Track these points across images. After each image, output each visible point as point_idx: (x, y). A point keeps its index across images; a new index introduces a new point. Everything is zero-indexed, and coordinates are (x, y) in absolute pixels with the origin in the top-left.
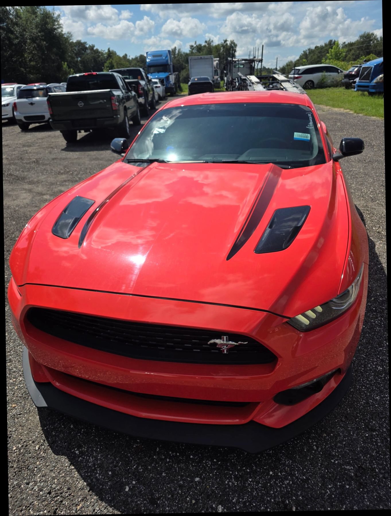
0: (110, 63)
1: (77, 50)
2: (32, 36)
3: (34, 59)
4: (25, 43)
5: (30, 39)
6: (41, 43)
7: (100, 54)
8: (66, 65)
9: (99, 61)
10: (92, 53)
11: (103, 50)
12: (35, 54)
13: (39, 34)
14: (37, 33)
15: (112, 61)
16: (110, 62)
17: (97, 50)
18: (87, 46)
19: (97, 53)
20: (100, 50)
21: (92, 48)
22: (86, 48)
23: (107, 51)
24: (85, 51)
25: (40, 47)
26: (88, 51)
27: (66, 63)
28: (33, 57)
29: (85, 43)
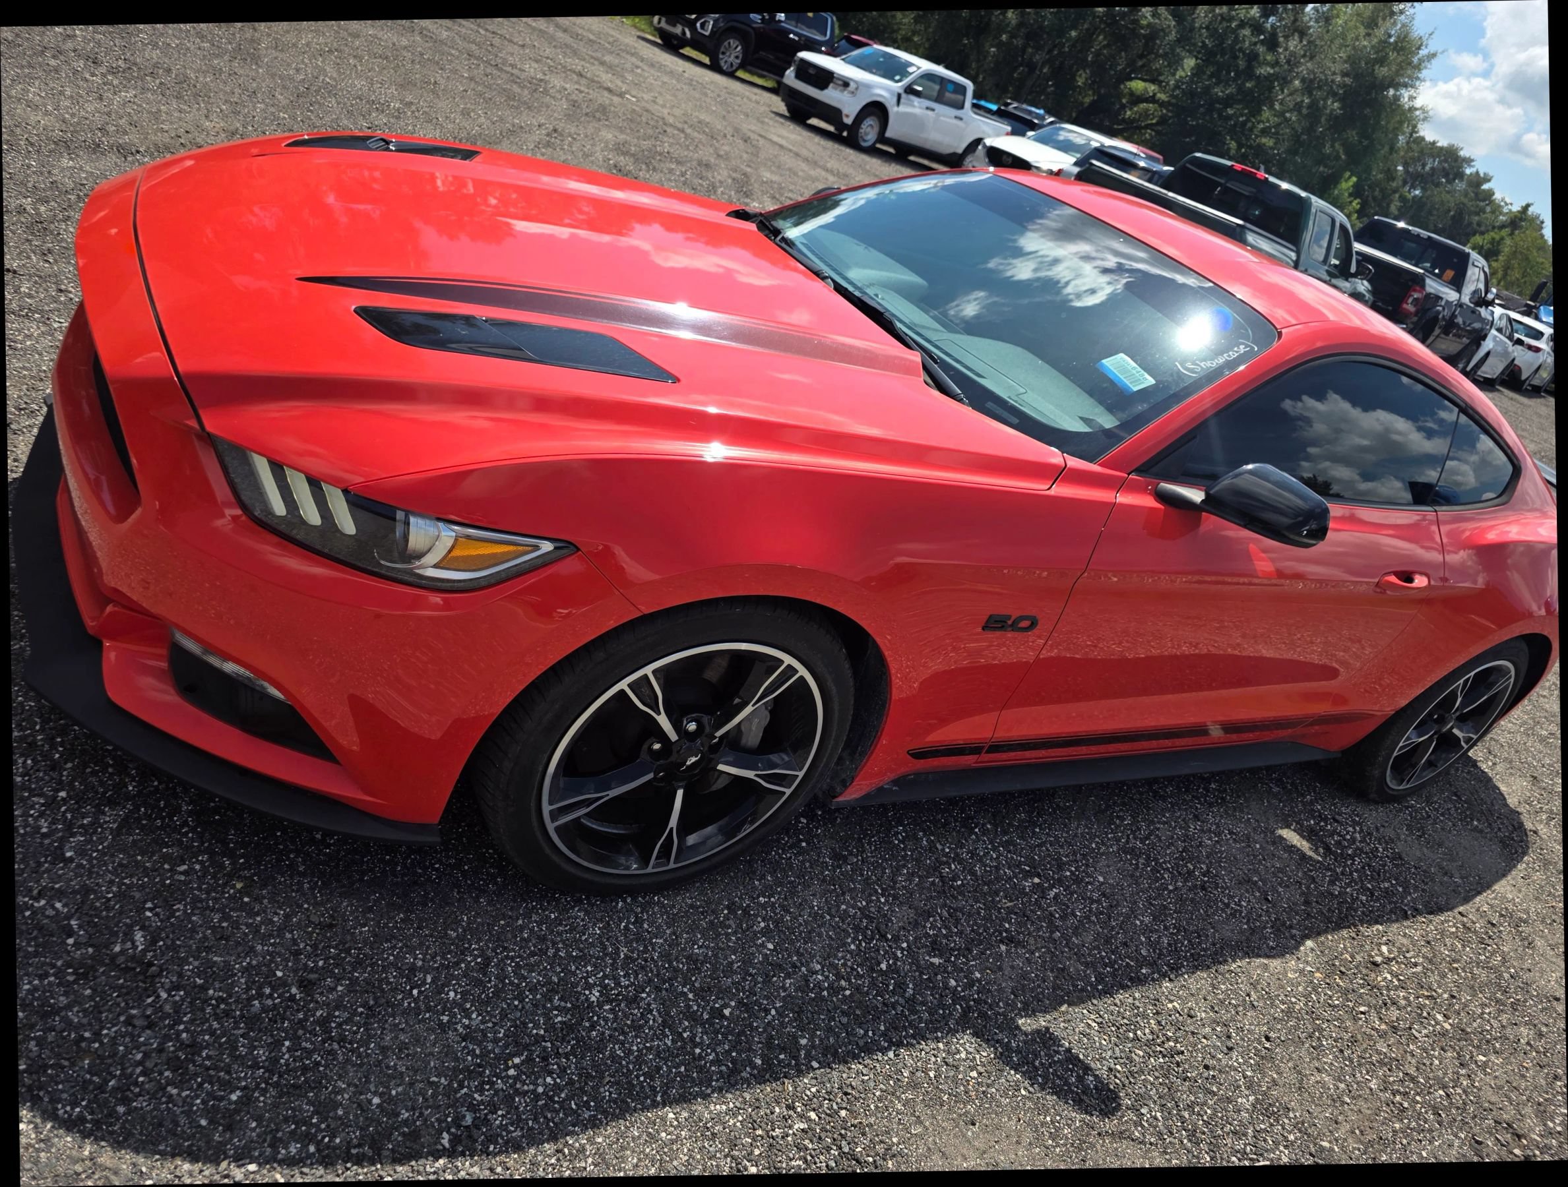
0: (1493, 239)
1: (1427, 168)
2: (1315, 74)
3: (1277, 133)
4: (1285, 82)
5: (1303, 80)
6: (1325, 100)
7: (1488, 209)
8: (1351, 183)
9: (1470, 224)
10: (1466, 195)
11: (1508, 201)
12: (1287, 120)
13: (1338, 79)
14: (1334, 73)
15: (1502, 239)
16: (1497, 237)
17: (1490, 193)
18: (1468, 171)
19: (1484, 200)
20: (1498, 196)
21: (1478, 181)
22: (1460, 175)
23: (1516, 208)
24: (1450, 182)
25: (1315, 111)
26: (1460, 185)
27: (1354, 179)
28: (1277, 126)
29: (1469, 161)
